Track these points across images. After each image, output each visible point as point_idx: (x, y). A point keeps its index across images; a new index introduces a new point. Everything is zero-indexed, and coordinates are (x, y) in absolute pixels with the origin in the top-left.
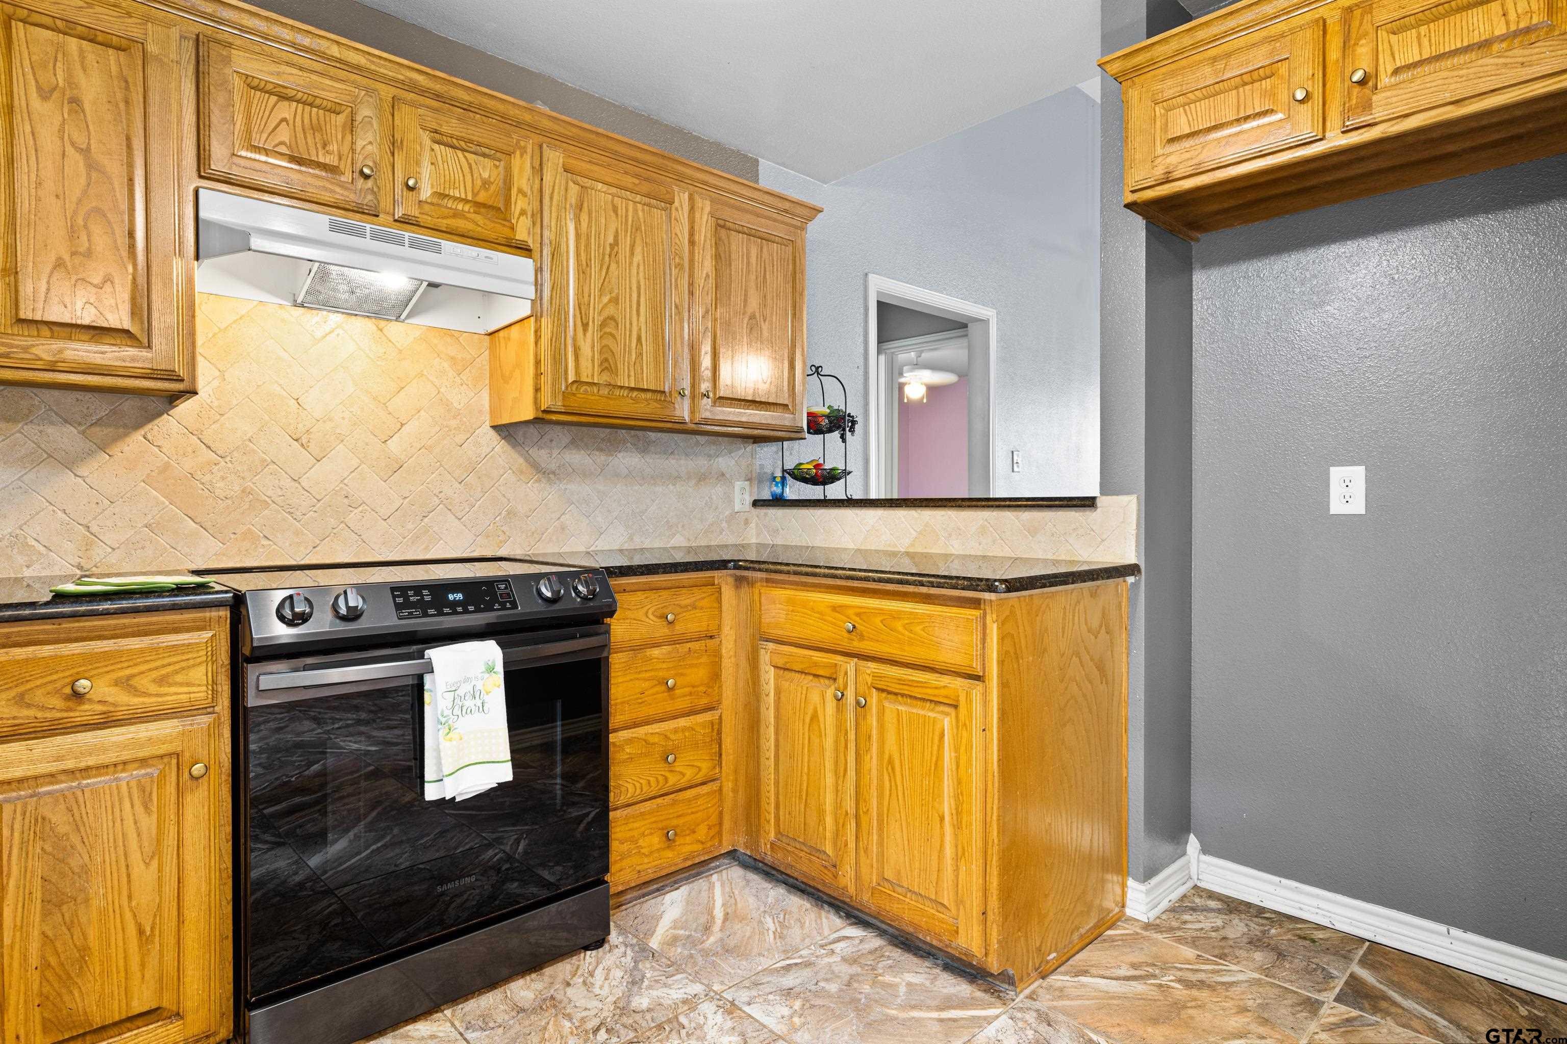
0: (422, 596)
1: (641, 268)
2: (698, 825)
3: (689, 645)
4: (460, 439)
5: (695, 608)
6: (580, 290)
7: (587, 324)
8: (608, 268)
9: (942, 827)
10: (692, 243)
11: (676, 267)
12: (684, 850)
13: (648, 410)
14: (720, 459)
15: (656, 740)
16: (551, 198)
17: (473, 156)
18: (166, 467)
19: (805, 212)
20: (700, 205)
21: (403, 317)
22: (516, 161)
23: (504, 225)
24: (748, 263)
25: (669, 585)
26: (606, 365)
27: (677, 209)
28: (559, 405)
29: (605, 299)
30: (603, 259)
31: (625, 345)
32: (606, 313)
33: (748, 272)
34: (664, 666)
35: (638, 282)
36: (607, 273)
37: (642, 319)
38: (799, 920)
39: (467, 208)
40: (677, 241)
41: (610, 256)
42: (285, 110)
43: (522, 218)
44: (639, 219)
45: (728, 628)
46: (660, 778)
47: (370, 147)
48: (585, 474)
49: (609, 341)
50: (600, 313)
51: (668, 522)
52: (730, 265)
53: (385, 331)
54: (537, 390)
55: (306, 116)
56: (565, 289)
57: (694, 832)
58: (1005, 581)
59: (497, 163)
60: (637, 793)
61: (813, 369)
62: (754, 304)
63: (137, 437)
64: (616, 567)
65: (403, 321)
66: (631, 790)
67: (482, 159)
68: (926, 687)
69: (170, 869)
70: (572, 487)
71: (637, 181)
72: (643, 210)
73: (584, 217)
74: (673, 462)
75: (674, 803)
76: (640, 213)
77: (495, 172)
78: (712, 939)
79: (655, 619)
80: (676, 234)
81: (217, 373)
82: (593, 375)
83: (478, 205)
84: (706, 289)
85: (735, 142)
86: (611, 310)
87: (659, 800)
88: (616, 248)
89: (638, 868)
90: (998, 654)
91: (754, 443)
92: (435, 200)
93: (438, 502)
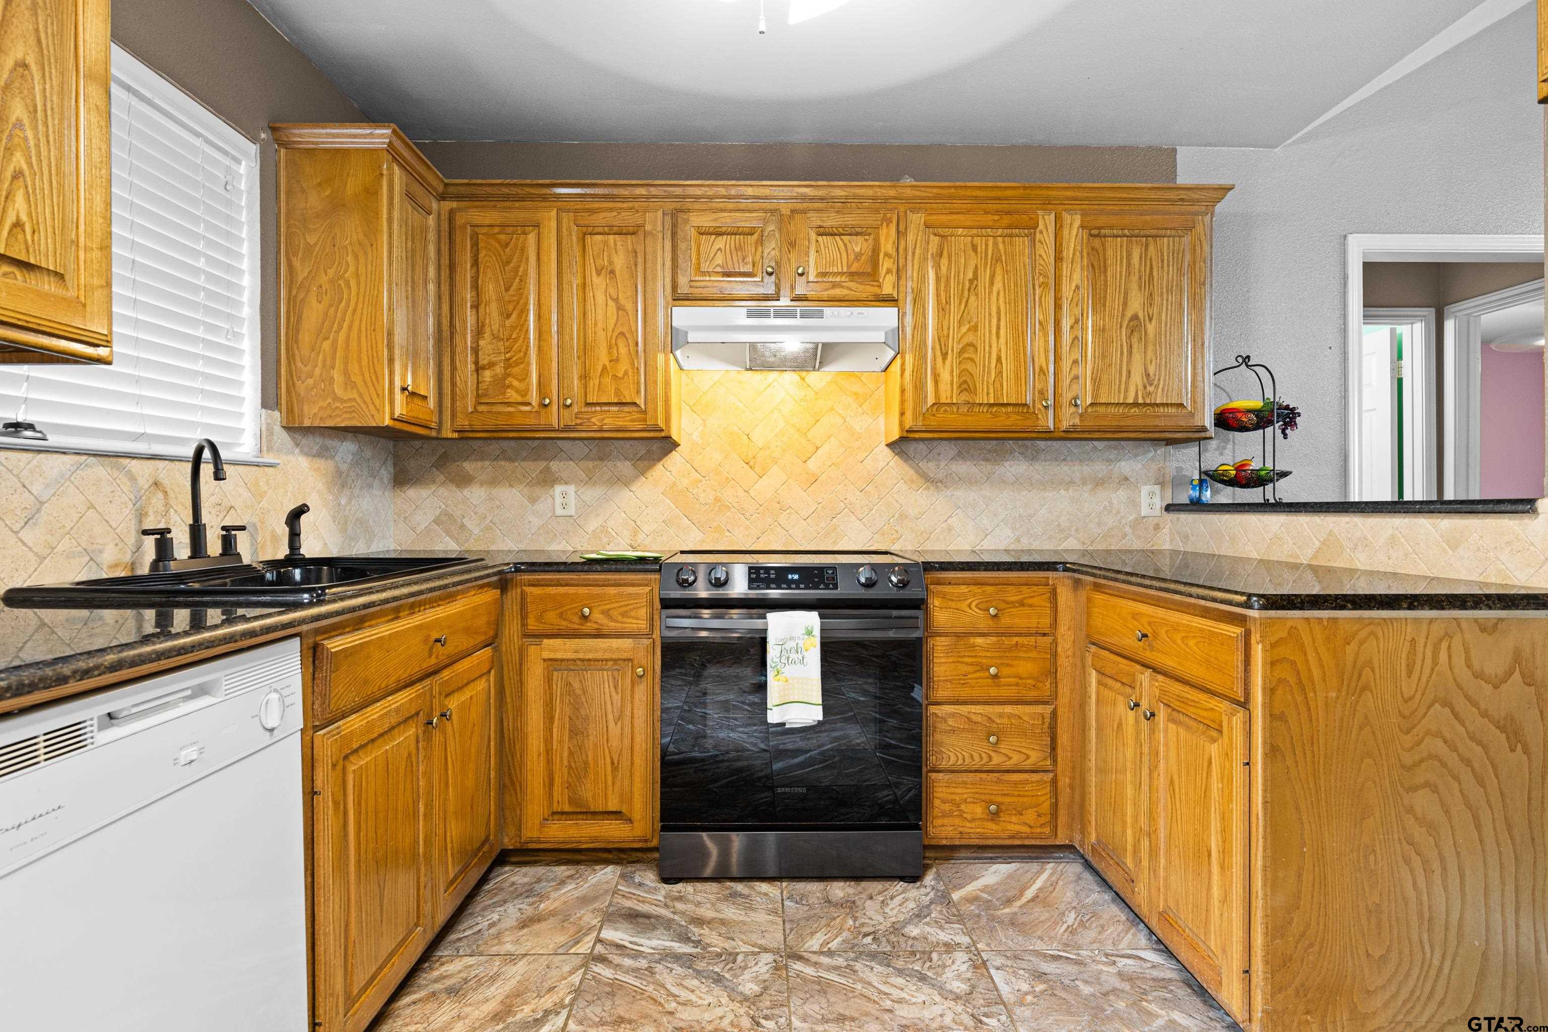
0: (769, 574)
1: (1002, 294)
2: (1026, 809)
3: (1016, 639)
4: (861, 456)
5: (1023, 605)
6: (940, 325)
7: (947, 353)
8: (967, 301)
9: (1209, 864)
10: (1058, 258)
11: (1040, 287)
12: (1009, 828)
13: (1008, 423)
14: (1123, 463)
15: (979, 720)
16: (914, 253)
17: (849, 237)
18: (674, 484)
19: (1211, 194)
20: (1069, 221)
21: (817, 367)
22: (883, 232)
23: (873, 286)
24: (1129, 264)
25: (997, 582)
26: (965, 386)
27: (1041, 232)
28: (920, 424)
29: (964, 329)
30: (962, 294)
31: (984, 366)
32: (965, 341)
33: (1129, 273)
34: (988, 654)
35: (999, 308)
36: (966, 305)
37: (1002, 340)
38: (1103, 927)
39: (843, 279)
40: (1042, 262)
41: (969, 290)
42: (721, 242)
43: (889, 277)
44: (999, 250)
45: (1066, 628)
46: (984, 755)
47: (773, 253)
48: (971, 482)
49: (969, 366)
50: (959, 342)
51: (1059, 525)
52: (1105, 271)
53: (807, 380)
54: (902, 414)
55: (733, 242)
56: (924, 327)
57: (1022, 814)
58: (1263, 596)
59: (867, 237)
60: (959, 763)
61: (1240, 360)
62: (1136, 305)
63: (659, 466)
64: (937, 563)
65: (818, 370)
66: (953, 758)
67: (854, 237)
68: (1198, 707)
69: (627, 730)
70: (959, 493)
71: (996, 218)
72: (1004, 242)
73: (944, 262)
74: (1066, 468)
75: (999, 781)
76: (1001, 246)
77: (866, 245)
78: (1007, 910)
79: (977, 610)
80: (1040, 256)
81: (701, 422)
82: (952, 397)
83: (852, 275)
84: (1074, 300)
85: (1145, 139)
86: (970, 338)
87: (984, 775)
88: (975, 282)
89: (961, 829)
90: (1264, 681)
91: (1167, 445)
92: (820, 279)
93: (844, 506)
